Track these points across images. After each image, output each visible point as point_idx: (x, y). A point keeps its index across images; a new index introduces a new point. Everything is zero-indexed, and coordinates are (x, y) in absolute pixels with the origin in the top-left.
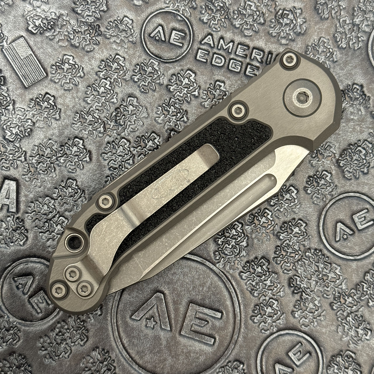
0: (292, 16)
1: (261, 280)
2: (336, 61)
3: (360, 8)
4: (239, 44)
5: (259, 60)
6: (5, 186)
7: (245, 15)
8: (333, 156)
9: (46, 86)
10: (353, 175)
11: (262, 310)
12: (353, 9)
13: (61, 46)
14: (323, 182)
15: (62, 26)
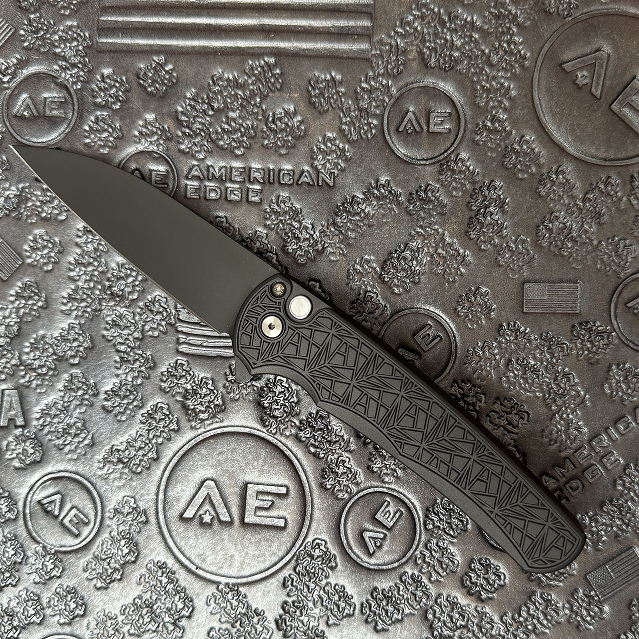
0: (286, 120)
1: (324, 438)
2: (350, 159)
3: (363, 89)
4: (231, 168)
5: (262, 181)
6: (5, 398)
7: (230, 132)
8: (373, 271)
9: (24, 274)
10: (403, 287)
11: (332, 472)
12: (356, 92)
13: (31, 223)
14: (369, 305)
15: (27, 200)
